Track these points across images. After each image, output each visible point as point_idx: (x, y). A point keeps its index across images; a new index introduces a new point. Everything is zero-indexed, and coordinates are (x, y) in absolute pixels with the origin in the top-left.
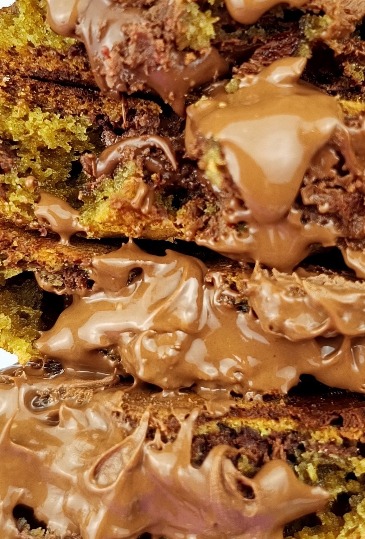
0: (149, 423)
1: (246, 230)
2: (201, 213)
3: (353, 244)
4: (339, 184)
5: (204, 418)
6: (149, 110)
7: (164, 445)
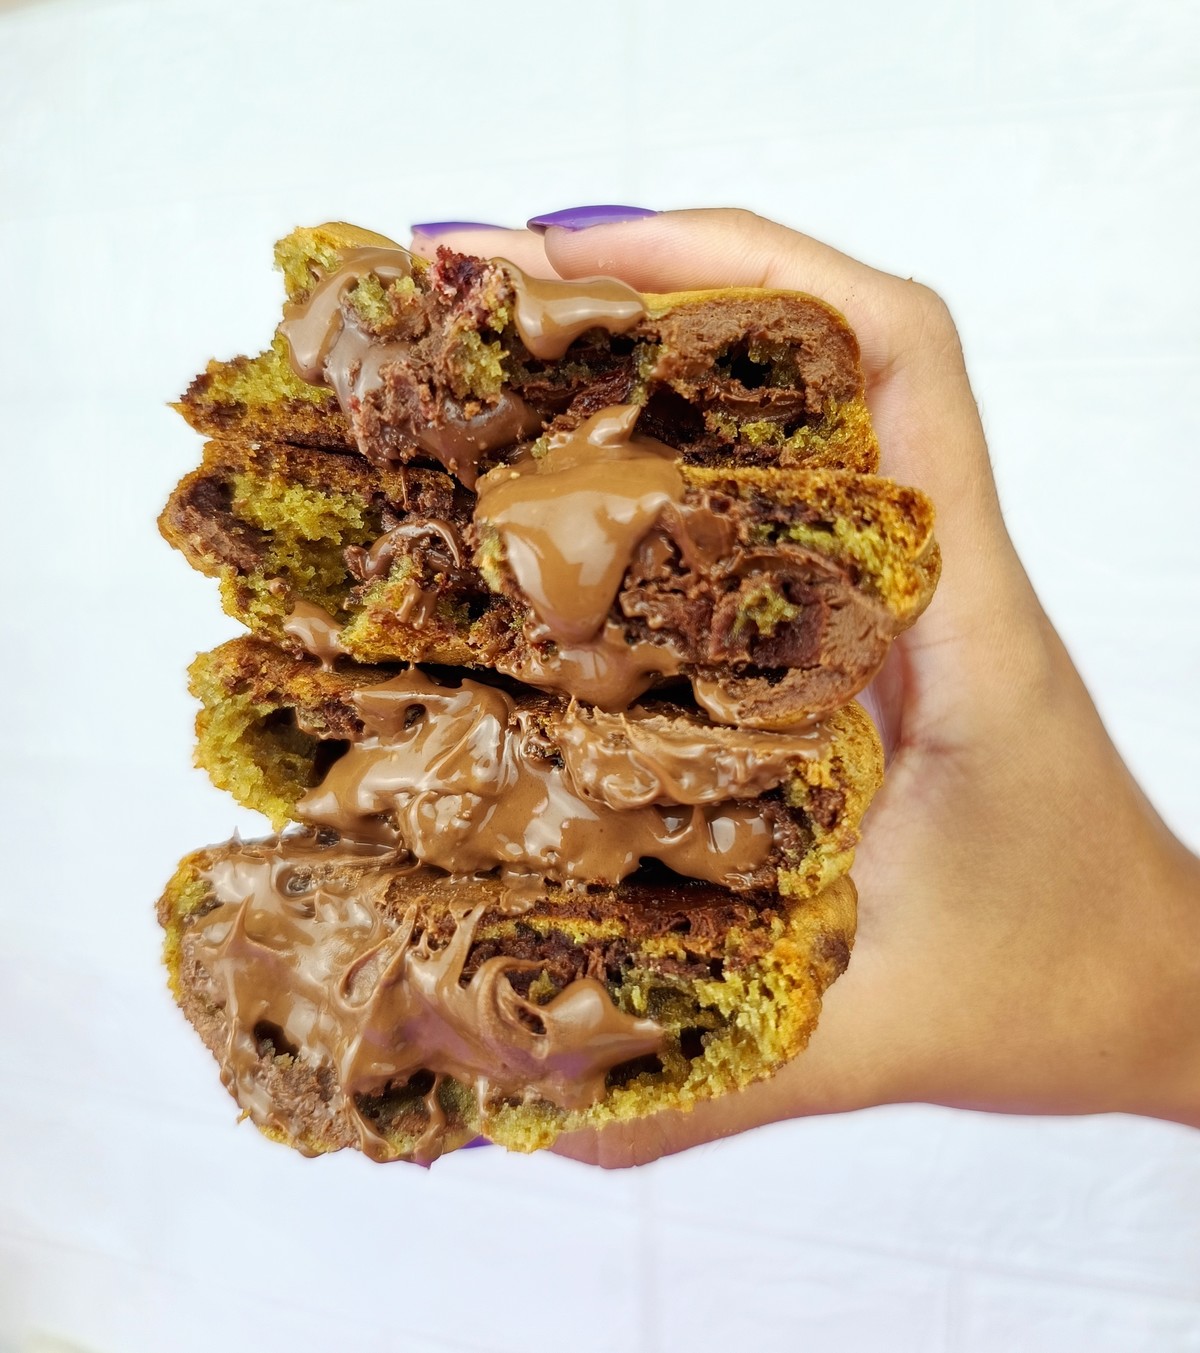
0: (416, 922)
1: (556, 653)
2: (504, 628)
3: (706, 673)
4: (677, 587)
5: (492, 917)
6: (438, 484)
7: (432, 952)
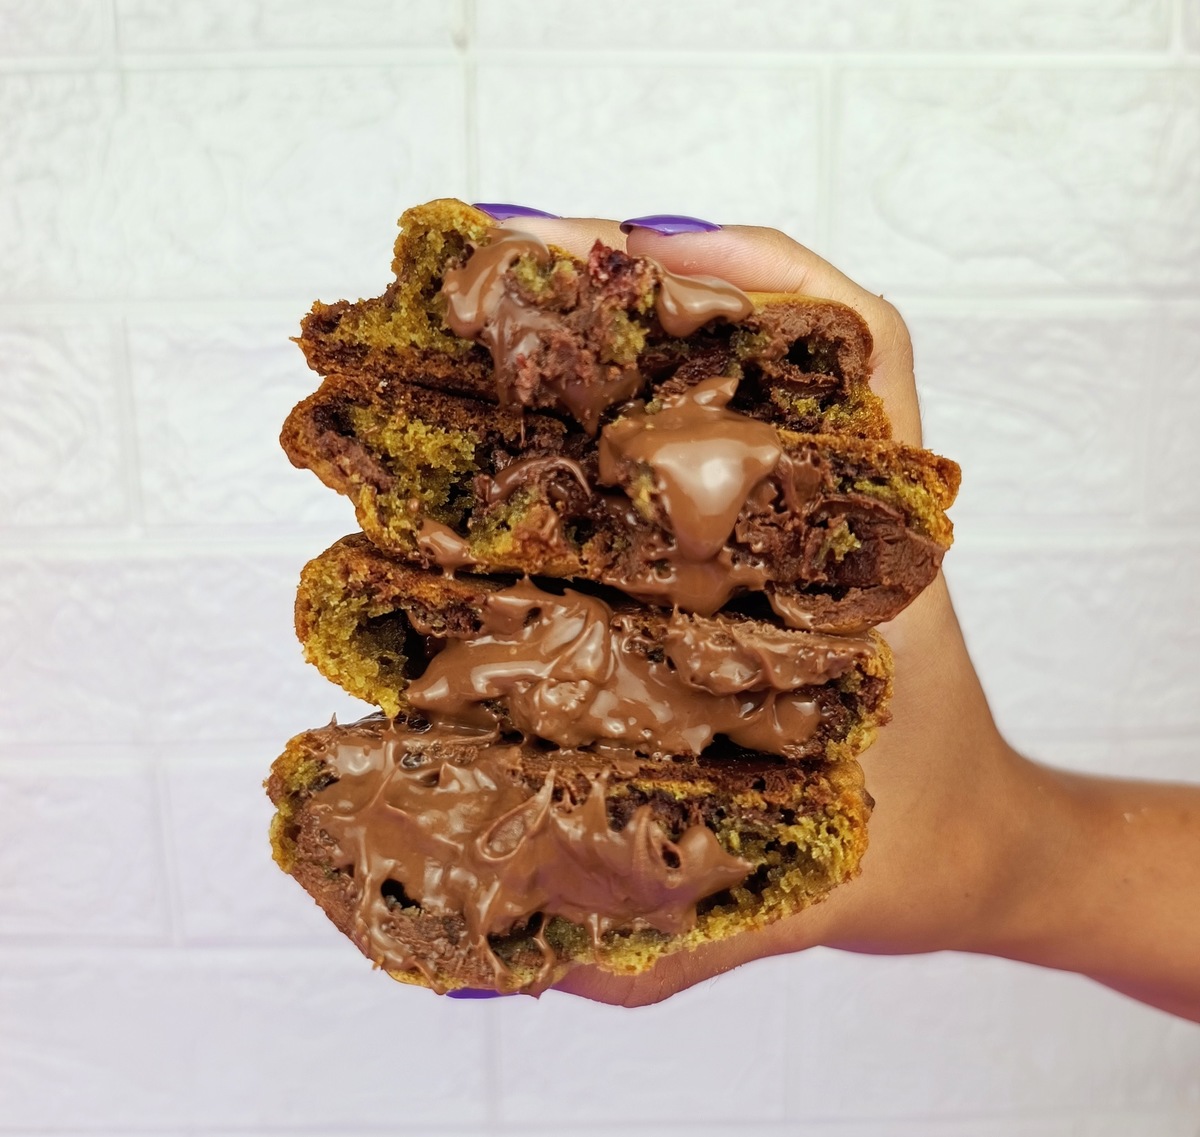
0: (555, 783)
1: (667, 569)
2: (609, 549)
3: (781, 589)
4: (774, 522)
5: (615, 779)
6: (552, 429)
7: (573, 808)
